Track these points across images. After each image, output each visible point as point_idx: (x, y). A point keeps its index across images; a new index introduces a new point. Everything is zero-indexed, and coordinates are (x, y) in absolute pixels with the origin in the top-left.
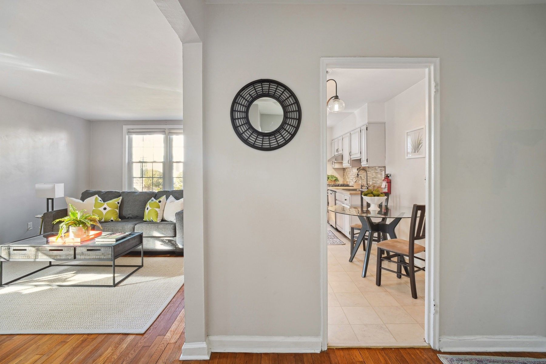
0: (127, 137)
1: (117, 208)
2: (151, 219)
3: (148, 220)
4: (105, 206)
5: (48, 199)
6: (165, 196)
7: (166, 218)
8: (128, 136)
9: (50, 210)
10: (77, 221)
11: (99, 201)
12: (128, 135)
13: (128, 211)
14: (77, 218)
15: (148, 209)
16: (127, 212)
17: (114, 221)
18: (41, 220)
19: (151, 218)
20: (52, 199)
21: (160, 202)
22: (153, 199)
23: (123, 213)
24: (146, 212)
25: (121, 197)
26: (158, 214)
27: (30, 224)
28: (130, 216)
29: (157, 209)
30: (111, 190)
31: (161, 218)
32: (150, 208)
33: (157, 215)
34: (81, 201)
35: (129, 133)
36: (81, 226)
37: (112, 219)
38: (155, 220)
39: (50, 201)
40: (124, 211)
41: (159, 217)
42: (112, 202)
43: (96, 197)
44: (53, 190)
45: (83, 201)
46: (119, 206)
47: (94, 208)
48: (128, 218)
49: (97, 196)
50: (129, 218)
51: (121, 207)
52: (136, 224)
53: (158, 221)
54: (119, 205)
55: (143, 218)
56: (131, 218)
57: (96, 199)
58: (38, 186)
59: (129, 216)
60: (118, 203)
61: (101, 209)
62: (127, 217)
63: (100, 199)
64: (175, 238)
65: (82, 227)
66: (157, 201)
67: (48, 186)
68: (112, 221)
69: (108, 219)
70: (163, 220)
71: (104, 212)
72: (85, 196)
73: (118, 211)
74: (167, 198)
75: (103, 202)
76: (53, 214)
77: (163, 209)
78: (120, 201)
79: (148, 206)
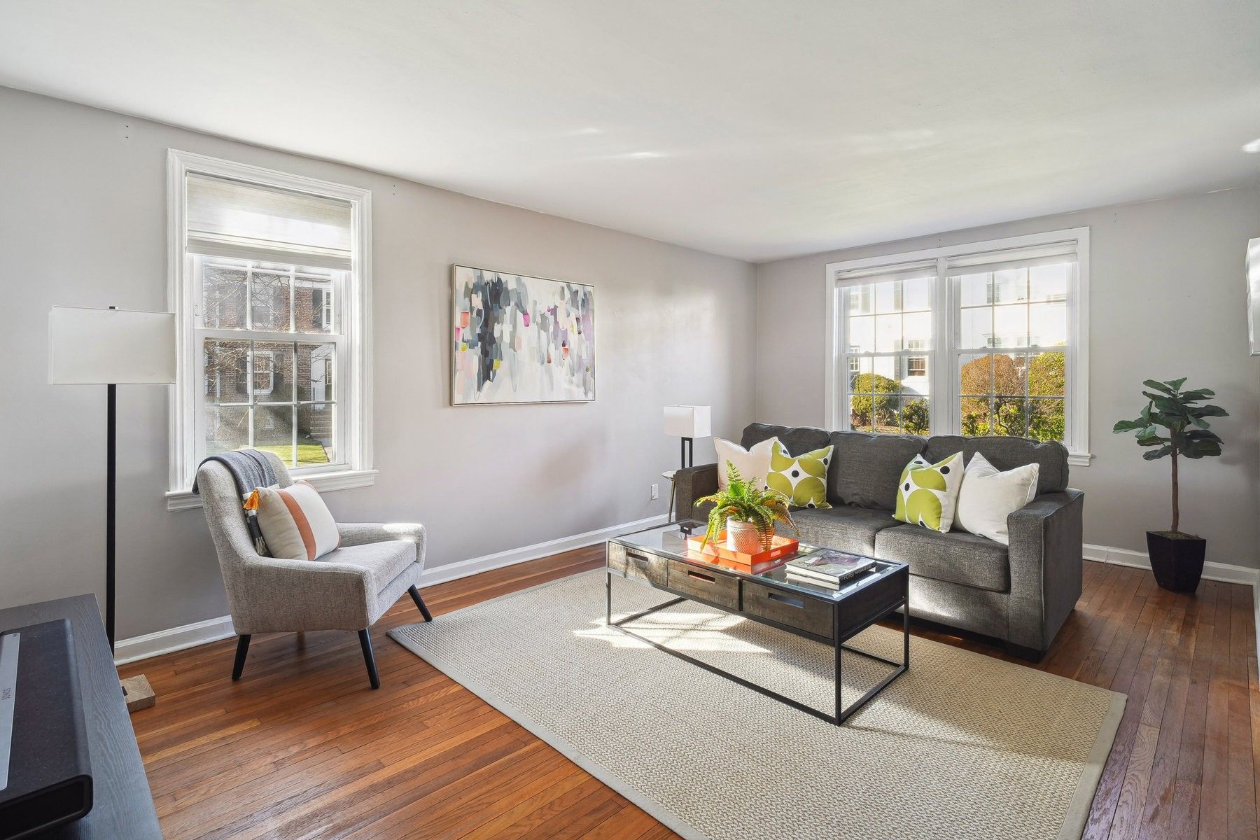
0: (836, 291)
1: (822, 475)
2: (920, 519)
3: (908, 521)
4: (796, 466)
5: (684, 439)
6: (960, 454)
7: (966, 522)
8: (838, 289)
9: (687, 466)
10: (744, 507)
11: (783, 453)
12: (837, 286)
13: (851, 485)
14: (742, 499)
15: (907, 487)
16: (849, 488)
17: (816, 507)
18: (671, 483)
19: (920, 516)
20: (690, 440)
21: (945, 470)
22: (919, 458)
23: (838, 490)
24: (904, 496)
25: (832, 447)
26: (940, 507)
27: (655, 486)
28: (856, 499)
29: (938, 493)
30: (805, 427)
31: (950, 522)
32: (913, 487)
33: (939, 511)
34: (743, 450)
35: (840, 282)
36: (750, 519)
37: (812, 502)
38: (931, 524)
39: (687, 443)
40: (838, 484)
41: (943, 517)
42: (810, 456)
43: (776, 442)
44: (691, 420)
45: (748, 450)
46: (826, 470)
47: (771, 470)
48: (850, 504)
49: (776, 439)
50: (853, 505)
51: (832, 470)
52: (878, 530)
53: (943, 528)
54: (827, 467)
55: (894, 511)
56: (858, 506)
57: (775, 448)
58: (667, 410)
59: (851, 499)
60: (826, 461)
61: (787, 473)
62: (847, 502)
63: (784, 448)
64: (1005, 596)
65: (754, 523)
66: (937, 468)
67: (683, 411)
68: (812, 506)
69: (802, 501)
70: (956, 528)
71: (794, 482)
72: (751, 436)
73: (824, 481)
74: (967, 460)
75: (789, 456)
76: (692, 475)
77: (955, 494)
78: (829, 457)
79: (907, 477)
